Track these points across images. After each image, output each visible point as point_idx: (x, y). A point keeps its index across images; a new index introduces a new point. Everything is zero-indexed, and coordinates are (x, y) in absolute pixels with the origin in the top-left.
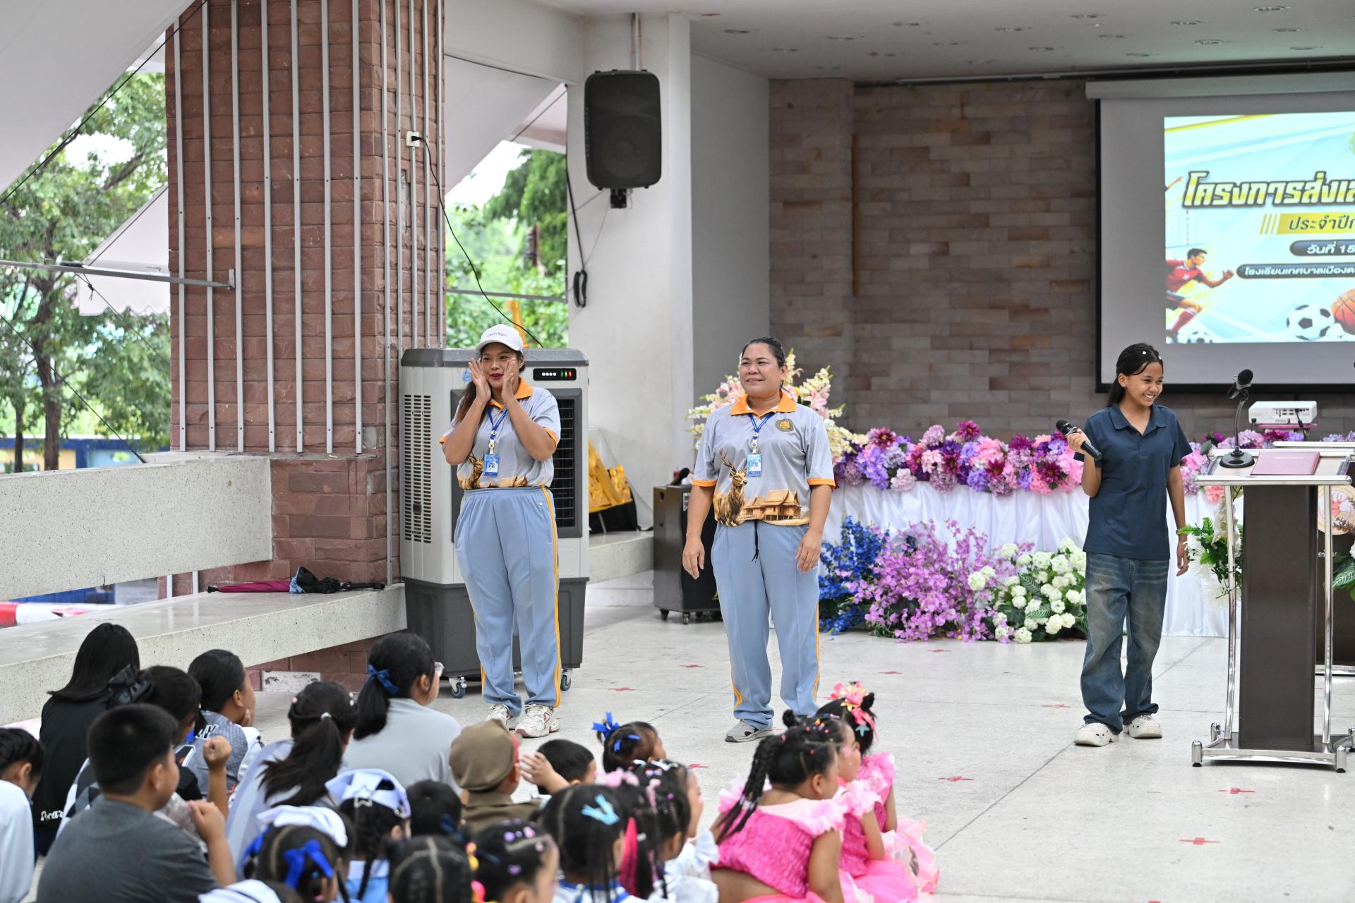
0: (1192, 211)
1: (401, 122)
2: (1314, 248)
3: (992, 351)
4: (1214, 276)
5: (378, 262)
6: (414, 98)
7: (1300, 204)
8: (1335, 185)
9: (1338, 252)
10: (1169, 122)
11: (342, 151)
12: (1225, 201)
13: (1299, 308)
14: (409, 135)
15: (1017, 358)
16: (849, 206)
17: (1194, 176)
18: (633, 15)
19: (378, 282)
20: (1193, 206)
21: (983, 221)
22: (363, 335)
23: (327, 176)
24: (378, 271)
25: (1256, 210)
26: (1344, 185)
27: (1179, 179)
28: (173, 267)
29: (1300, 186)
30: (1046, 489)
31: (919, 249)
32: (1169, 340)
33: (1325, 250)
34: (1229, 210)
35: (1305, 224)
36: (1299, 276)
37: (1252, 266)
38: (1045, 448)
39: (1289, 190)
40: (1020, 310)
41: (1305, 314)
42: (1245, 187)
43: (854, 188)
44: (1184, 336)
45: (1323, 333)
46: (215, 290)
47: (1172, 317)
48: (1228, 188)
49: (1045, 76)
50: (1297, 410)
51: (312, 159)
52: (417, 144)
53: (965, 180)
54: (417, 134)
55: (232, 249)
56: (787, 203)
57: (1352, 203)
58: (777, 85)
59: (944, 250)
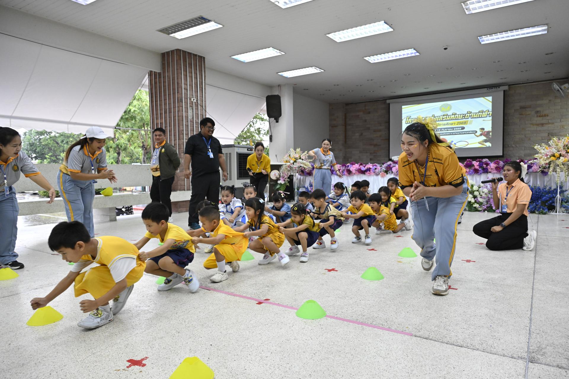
1: (189, 96)
3: (371, 153)
5: (181, 124)
6: (194, 92)
10: (403, 107)
11: (174, 102)
14: (192, 99)
15: (375, 154)
16: (344, 127)
17: (408, 117)
18: (279, 85)
19: (181, 129)
21: (369, 129)
22: (178, 139)
23: (172, 107)
24: (181, 127)
26: (438, 117)
27: (405, 118)
28: (151, 127)
31: (357, 134)
40: (375, 145)
43: (345, 123)
49: (380, 100)
51: (170, 104)
52: (195, 101)
53: (366, 121)
54: (195, 99)
55: (158, 123)
56: (332, 127)
57: (440, 121)
58: (330, 104)
59: (362, 134)
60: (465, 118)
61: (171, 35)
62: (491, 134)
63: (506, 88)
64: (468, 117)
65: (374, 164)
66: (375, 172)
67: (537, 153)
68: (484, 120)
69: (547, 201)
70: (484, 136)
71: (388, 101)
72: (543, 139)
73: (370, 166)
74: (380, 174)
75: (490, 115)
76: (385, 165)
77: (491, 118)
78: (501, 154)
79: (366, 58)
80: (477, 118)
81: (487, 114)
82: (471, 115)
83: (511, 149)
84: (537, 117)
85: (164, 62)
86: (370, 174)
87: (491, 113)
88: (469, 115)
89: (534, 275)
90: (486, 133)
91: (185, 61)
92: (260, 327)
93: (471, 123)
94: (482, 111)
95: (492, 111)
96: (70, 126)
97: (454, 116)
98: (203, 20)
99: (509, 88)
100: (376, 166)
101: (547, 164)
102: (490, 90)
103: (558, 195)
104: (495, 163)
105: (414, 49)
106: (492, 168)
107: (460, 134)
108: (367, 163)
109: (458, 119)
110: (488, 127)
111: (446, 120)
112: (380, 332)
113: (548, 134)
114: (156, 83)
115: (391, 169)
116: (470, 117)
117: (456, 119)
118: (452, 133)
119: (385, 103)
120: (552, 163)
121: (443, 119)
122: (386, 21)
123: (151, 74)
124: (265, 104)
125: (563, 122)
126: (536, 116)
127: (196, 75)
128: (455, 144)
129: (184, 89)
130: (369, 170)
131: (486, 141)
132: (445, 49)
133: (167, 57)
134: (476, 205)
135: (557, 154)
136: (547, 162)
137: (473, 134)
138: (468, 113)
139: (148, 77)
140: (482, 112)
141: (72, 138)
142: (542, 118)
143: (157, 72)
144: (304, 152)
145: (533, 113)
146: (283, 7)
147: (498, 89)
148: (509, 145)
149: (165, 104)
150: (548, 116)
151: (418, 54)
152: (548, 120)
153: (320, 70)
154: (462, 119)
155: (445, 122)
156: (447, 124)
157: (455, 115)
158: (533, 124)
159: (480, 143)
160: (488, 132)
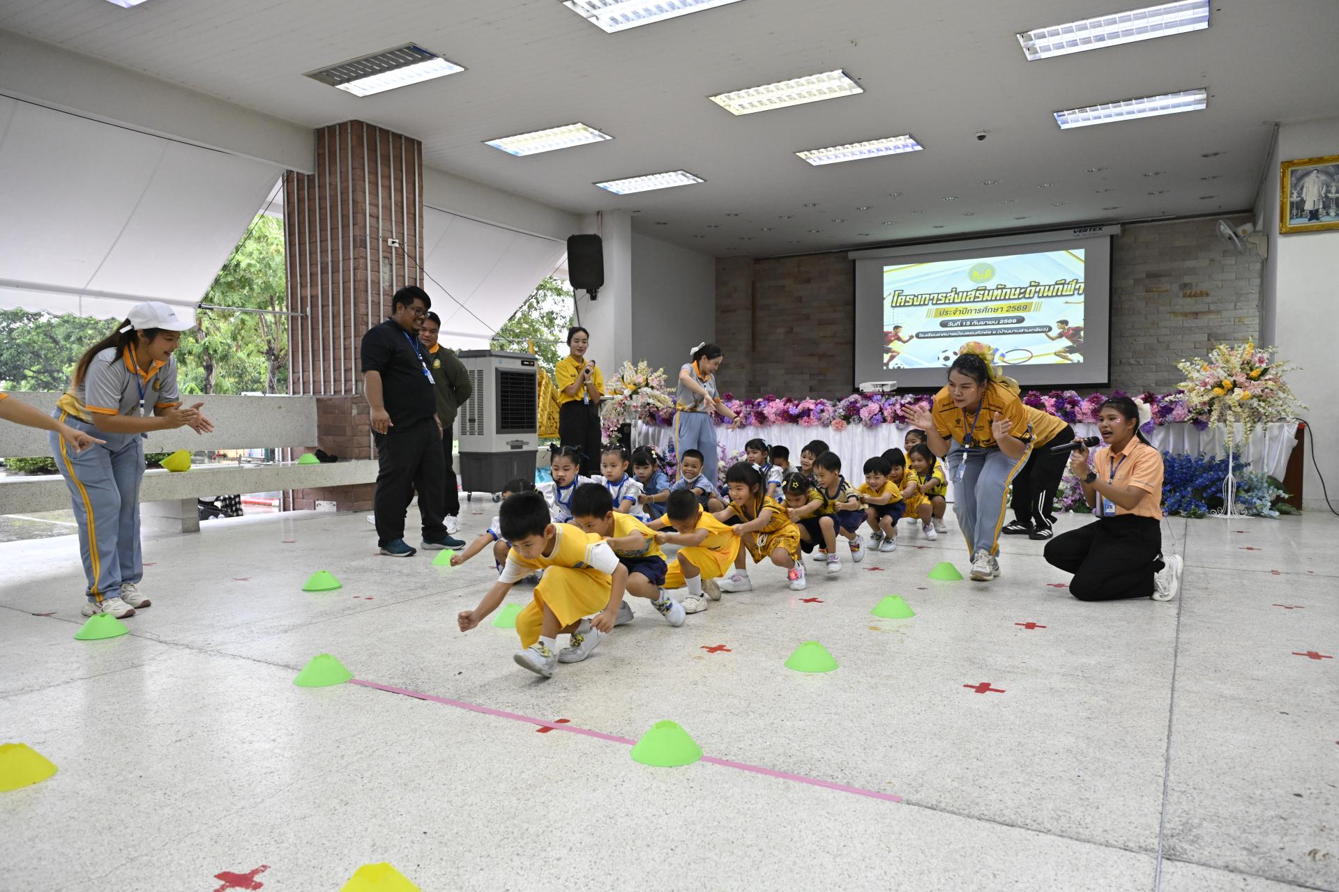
0: (896, 309)
1: (382, 233)
2: (951, 324)
3: (811, 375)
4: (906, 338)
6: (394, 223)
7: (945, 303)
8: (961, 294)
9: (962, 325)
10: (886, 268)
11: (346, 247)
12: (910, 304)
13: (944, 352)
14: (390, 241)
15: (821, 377)
16: (750, 312)
17: (897, 293)
18: (599, 212)
20: (896, 306)
21: (807, 317)
23: (341, 259)
24: (362, 306)
25: (924, 307)
26: (965, 294)
27: (890, 294)
28: (287, 306)
29: (944, 295)
30: (758, 424)
31: (780, 330)
32: (885, 368)
33: (956, 324)
34: (913, 308)
35: (947, 313)
36: (944, 337)
37: (922, 333)
39: (940, 297)
40: (823, 356)
41: (947, 354)
42: (920, 297)
43: (753, 304)
44: (891, 367)
46: (302, 317)
47: (886, 357)
48: (912, 297)
49: (833, 251)
50: (883, 385)
51: (335, 251)
52: (397, 245)
53: (800, 299)
54: (397, 241)
55: (307, 297)
56: (723, 311)
57: (970, 302)
58: (719, 260)
59: (790, 330)
60: (1024, 297)
61: (338, 87)
63: (1116, 230)
64: (1031, 296)
65: (818, 401)
66: (820, 419)
67: (1184, 379)
68: (1067, 303)
69: (1205, 488)
70: (1067, 338)
71: (852, 255)
72: (1197, 346)
73: (809, 403)
74: (833, 423)
75: (1081, 292)
76: (844, 403)
77: (1082, 298)
78: (1106, 381)
79: (802, 155)
80: (1052, 296)
81: (1075, 289)
82: (1038, 289)
83: (1128, 368)
84: (1184, 296)
85: (321, 152)
86: (809, 425)
87: (1083, 285)
88: (1033, 291)
89: (1176, 656)
90: (1071, 332)
91: (372, 149)
92: (544, 788)
93: (1038, 308)
94: (1063, 282)
95: (1085, 282)
96: (86, 300)
97: (1000, 291)
98: (417, 54)
99: (1123, 231)
100: (823, 404)
101: (1205, 403)
102: (1081, 234)
103: (1230, 475)
104: (1091, 401)
105: (911, 137)
106: (1084, 411)
107: (1014, 333)
108: (802, 399)
109: (1009, 299)
110: (1077, 318)
111: (982, 301)
112: (826, 793)
113: (1209, 335)
114: (300, 200)
115: (857, 411)
116: (1036, 295)
117: (1005, 299)
118: (996, 330)
119: (845, 258)
120: (1216, 401)
121: (975, 297)
122: (847, 71)
123: (288, 177)
124: (566, 255)
125: (1241, 309)
126: (1181, 294)
127: (399, 183)
128: (1003, 355)
129: (370, 216)
130: (806, 413)
131: (1071, 350)
132: (981, 138)
133: (329, 138)
135: (1227, 382)
136: (1206, 398)
137: (1044, 334)
138: (1031, 286)
139: (283, 185)
140: (1063, 284)
141: (91, 329)
142: (1194, 299)
143: (303, 175)
144: (655, 371)
145: (1175, 287)
146: (609, 30)
147: (1098, 232)
148: (1123, 361)
149: (324, 251)
150: (1207, 295)
151: (919, 148)
152: (1209, 303)
153: (694, 180)
154: (1018, 299)
155: (981, 306)
156: (986, 310)
157: (1002, 289)
158: (1175, 313)
159: (1057, 354)
160: (1077, 330)
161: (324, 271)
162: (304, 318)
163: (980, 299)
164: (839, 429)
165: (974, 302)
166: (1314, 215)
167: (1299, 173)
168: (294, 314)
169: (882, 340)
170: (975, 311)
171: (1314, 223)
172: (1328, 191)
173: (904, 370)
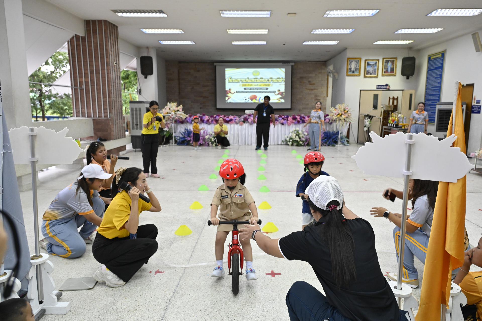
1: (113, 61)
2: (247, 89)
3: (200, 103)
4: (233, 93)
5: (110, 85)
6: (115, 56)
7: (245, 82)
9: (250, 89)
10: (226, 69)
11: (103, 65)
12: (234, 81)
13: (245, 97)
14: (114, 63)
15: (204, 104)
16: (178, 81)
18: (147, 47)
19: (111, 88)
20: (230, 82)
21: (199, 84)
22: (108, 98)
23: (100, 69)
24: (111, 87)
25: (239, 83)
26: (251, 80)
27: (228, 78)
28: (71, 84)
29: (245, 80)
31: (189, 88)
32: (226, 102)
34: (235, 83)
35: (245, 85)
36: (245, 93)
37: (238, 91)
38: (216, 117)
39: (243, 80)
40: (204, 97)
41: (246, 98)
42: (237, 80)
43: (179, 78)
44: (229, 101)
45: (248, 101)
46: (80, 89)
47: (227, 98)
48: (235, 79)
49: (208, 62)
51: (97, 66)
52: (116, 65)
53: (196, 77)
54: (116, 63)
55: (83, 82)
56: (169, 80)
57: (253, 82)
58: (167, 61)
59: (193, 88)
60: (268, 82)
61: (116, 13)
62: (284, 94)
63: (293, 64)
64: (270, 82)
66: (235, 122)
68: (280, 84)
69: (334, 139)
70: (280, 95)
73: (231, 117)
74: (239, 123)
75: (284, 81)
76: (242, 117)
77: (284, 83)
78: (289, 107)
79: (233, 42)
80: (276, 82)
81: (282, 80)
83: (296, 104)
84: (309, 84)
85: (88, 28)
86: (232, 123)
90: (281, 93)
91: (110, 30)
93: (272, 85)
95: (285, 79)
97: (261, 79)
99: (295, 64)
100: (236, 117)
102: (285, 64)
103: (339, 135)
105: (267, 42)
109: (264, 82)
110: (283, 90)
111: (256, 82)
115: (247, 120)
116: (272, 81)
117: (263, 82)
118: (260, 91)
119: (213, 65)
121: (254, 81)
122: (269, 30)
129: (111, 55)
130: (231, 120)
131: (281, 98)
132: (284, 44)
133: (92, 24)
134: (301, 143)
135: (340, 114)
137: (273, 93)
138: (270, 78)
140: (279, 79)
142: (311, 85)
143: (79, 36)
144: (179, 105)
145: (307, 82)
147: (289, 64)
148: (294, 102)
150: (315, 84)
152: (315, 87)
154: (267, 82)
155: (256, 84)
156: (257, 85)
158: (306, 89)
159: (278, 99)
160: (283, 93)
161: (92, 72)
162: (81, 90)
163: (255, 82)
164: (241, 125)
165: (254, 82)
166: (353, 72)
167: (351, 61)
168: (75, 87)
169: (225, 93)
170: (254, 85)
171: (353, 74)
172: (356, 66)
173: (233, 103)
